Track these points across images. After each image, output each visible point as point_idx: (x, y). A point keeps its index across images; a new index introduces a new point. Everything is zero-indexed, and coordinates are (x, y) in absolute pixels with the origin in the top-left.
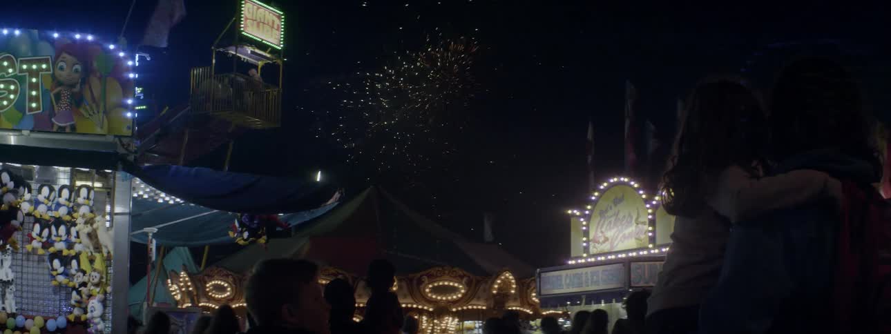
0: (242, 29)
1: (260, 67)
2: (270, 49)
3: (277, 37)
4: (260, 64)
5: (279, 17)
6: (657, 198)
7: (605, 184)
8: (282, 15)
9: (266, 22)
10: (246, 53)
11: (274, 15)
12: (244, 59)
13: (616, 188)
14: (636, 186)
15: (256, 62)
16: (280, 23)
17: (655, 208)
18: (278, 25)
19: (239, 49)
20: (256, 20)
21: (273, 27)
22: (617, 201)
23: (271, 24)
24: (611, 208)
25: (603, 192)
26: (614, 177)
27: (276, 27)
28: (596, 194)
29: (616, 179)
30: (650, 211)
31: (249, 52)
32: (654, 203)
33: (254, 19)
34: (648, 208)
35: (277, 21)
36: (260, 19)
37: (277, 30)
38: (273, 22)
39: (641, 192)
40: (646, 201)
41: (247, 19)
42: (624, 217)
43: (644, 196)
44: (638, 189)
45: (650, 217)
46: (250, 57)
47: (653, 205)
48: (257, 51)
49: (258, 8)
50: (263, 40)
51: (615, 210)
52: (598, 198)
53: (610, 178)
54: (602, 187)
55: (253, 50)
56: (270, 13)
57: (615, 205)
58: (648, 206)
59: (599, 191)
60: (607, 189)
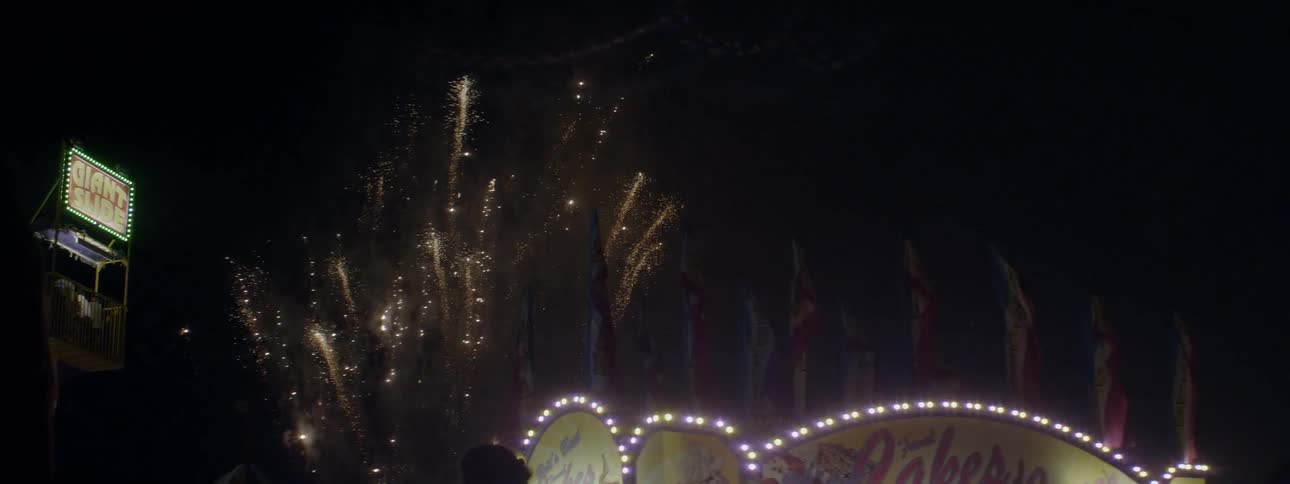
0: (66, 202)
1: (98, 270)
2: (113, 241)
3: (121, 220)
4: (99, 265)
5: (126, 189)
6: (638, 431)
7: (547, 413)
8: (131, 186)
9: (105, 195)
10: (71, 242)
11: (118, 184)
12: (74, 255)
13: (564, 418)
14: (600, 410)
15: (92, 261)
16: (126, 198)
17: (633, 451)
18: (124, 202)
19: (61, 235)
20: (89, 190)
21: (115, 204)
22: (568, 445)
23: (112, 198)
24: (557, 460)
25: (542, 429)
26: (559, 398)
27: (120, 204)
28: (531, 433)
29: (564, 401)
30: (625, 459)
31: (77, 241)
32: (633, 441)
33: (87, 187)
34: (621, 454)
35: (123, 196)
36: (96, 188)
37: (123, 209)
38: (117, 195)
39: (610, 422)
40: (619, 439)
41: (75, 186)
42: (580, 474)
43: (614, 430)
44: (603, 417)
45: (626, 470)
46: (79, 250)
47: (631, 445)
48: (88, 240)
49: (93, 171)
50: (99, 223)
51: (564, 461)
52: (535, 441)
53: (555, 401)
54: (541, 419)
55: (81, 237)
56: (112, 180)
57: (564, 454)
58: (622, 448)
59: (535, 426)
60: (550, 422)
